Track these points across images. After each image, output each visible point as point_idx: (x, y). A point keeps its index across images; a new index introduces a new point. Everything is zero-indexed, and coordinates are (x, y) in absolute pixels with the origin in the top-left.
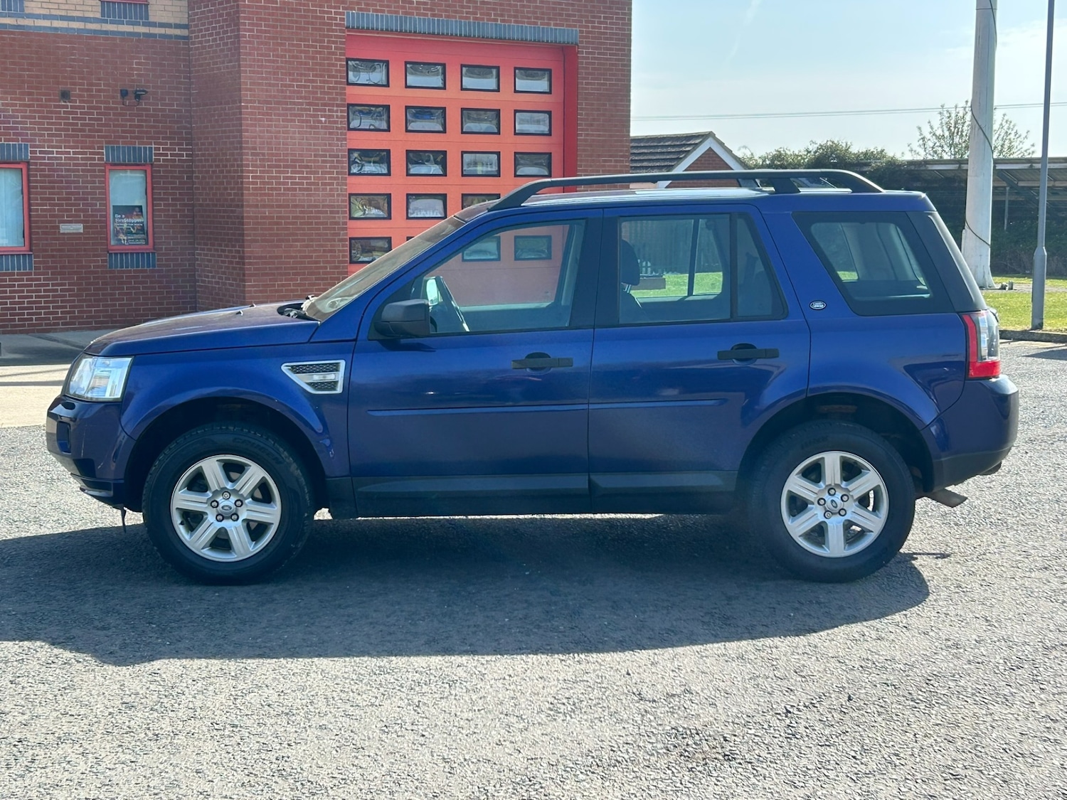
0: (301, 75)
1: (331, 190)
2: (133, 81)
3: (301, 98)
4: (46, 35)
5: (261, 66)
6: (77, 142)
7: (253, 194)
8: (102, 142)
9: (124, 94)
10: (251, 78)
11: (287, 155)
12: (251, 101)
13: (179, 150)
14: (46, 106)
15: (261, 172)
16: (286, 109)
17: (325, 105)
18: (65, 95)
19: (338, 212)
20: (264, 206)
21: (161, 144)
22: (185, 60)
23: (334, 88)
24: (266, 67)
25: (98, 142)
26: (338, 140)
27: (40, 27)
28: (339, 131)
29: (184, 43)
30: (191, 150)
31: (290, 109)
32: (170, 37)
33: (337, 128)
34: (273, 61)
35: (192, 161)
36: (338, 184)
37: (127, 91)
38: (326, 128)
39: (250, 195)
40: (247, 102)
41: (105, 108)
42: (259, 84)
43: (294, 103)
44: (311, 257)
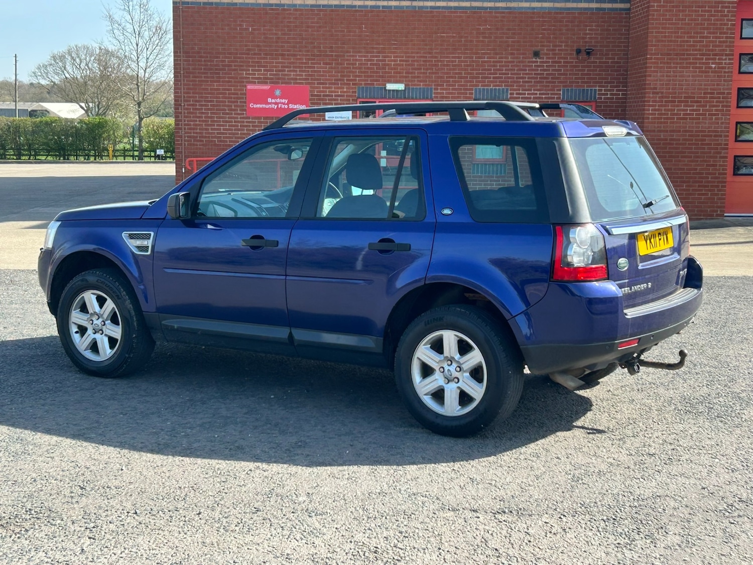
0: (697, 33)
1: (716, 119)
2: (586, 42)
3: (696, 50)
4: (526, 13)
5: (665, 28)
6: (543, 86)
7: (652, 123)
8: (560, 86)
9: (579, 52)
10: (656, 37)
11: (681, 93)
12: (655, 54)
13: (617, 91)
14: (522, 62)
15: (659, 106)
16: (683, 59)
17: (716, 55)
18: (536, 54)
19: (721, 136)
20: (660, 131)
21: (603, 87)
22: (625, 26)
23: (724, 42)
24: (669, 28)
25: (557, 86)
26: (725, 81)
27: (522, 8)
28: (726, 74)
29: (626, 14)
30: (626, 90)
31: (686, 59)
32: (616, 9)
33: (725, 72)
34: (675, 24)
35: (626, 99)
36: (723, 115)
37: (580, 49)
38: (715, 72)
39: (649, 123)
40: (651, 54)
41: (564, 62)
42: (662, 41)
43: (690, 55)
44: (696, 169)
